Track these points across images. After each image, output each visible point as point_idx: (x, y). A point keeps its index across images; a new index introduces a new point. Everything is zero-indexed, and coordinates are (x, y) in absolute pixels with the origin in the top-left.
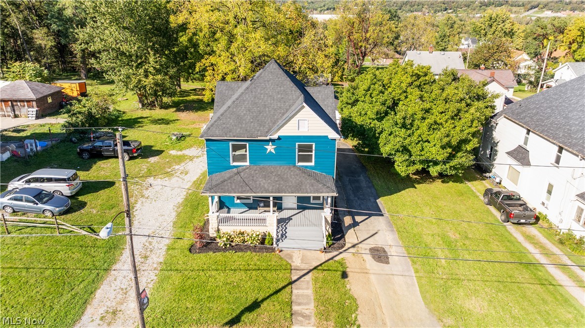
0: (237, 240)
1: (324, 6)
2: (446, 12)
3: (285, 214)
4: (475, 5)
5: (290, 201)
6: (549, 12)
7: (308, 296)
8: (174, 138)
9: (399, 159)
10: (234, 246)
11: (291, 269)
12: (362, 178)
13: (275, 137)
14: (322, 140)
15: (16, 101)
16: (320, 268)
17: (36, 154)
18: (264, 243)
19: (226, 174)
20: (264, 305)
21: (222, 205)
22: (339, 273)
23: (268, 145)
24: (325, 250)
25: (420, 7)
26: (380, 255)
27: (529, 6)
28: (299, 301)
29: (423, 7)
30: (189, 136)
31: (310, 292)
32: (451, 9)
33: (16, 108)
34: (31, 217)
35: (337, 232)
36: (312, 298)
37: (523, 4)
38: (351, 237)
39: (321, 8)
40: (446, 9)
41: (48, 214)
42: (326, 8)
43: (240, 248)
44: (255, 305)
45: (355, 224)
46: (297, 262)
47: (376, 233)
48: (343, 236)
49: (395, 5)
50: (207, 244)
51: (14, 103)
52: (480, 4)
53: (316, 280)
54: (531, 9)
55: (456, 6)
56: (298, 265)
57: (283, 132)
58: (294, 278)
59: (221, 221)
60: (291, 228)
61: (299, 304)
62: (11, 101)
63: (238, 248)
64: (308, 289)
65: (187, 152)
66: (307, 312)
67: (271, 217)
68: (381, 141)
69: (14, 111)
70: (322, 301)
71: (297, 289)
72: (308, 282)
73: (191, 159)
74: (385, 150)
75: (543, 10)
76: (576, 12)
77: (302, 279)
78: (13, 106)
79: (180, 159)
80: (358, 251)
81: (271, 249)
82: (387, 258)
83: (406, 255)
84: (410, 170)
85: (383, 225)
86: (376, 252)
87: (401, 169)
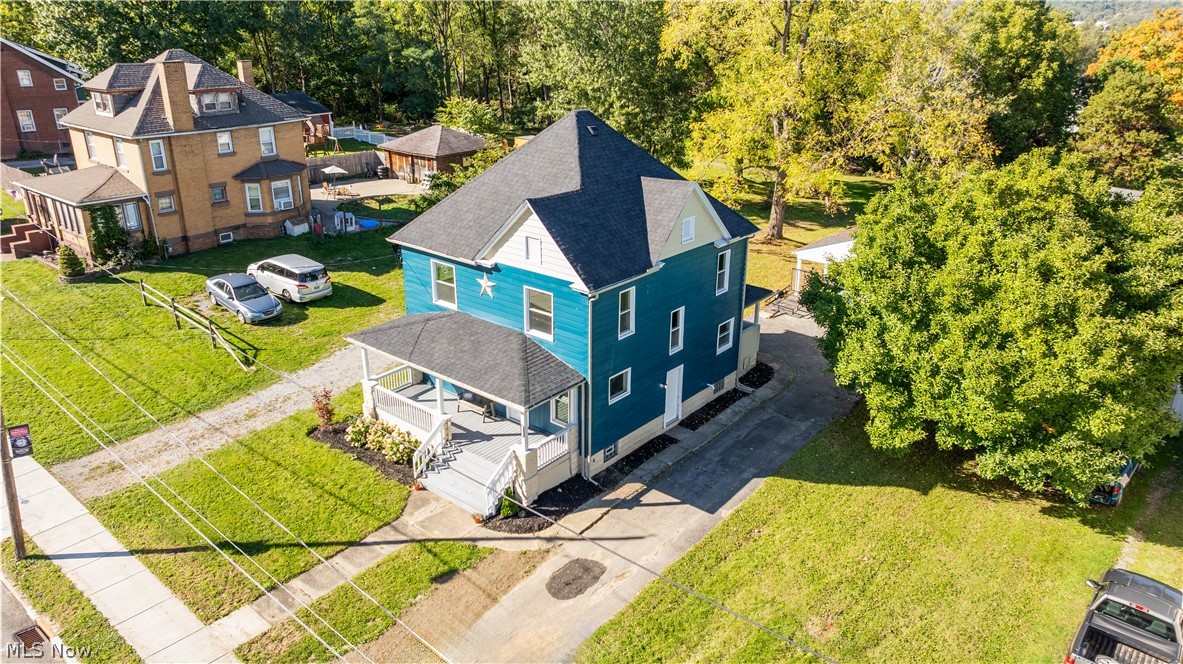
7: (341, 577)
11: (388, 524)
13: (488, 264)
15: (417, 157)
16: (430, 544)
17: (342, 236)
22: (443, 569)
23: (482, 277)
24: (486, 521)
28: (318, 577)
31: (354, 572)
33: (416, 167)
36: (340, 584)
46: (416, 517)
47: (640, 538)
51: (415, 160)
56: (413, 522)
57: (503, 257)
60: (468, 455)
61: (308, 582)
62: (412, 156)
64: (360, 565)
66: (299, 599)
69: (414, 173)
71: (346, 557)
72: (376, 556)
77: (377, 547)
78: (413, 164)
80: (548, 551)
81: (406, 479)
82: (580, 592)
83: (621, 607)
84: (905, 438)
85: (681, 530)
86: (578, 572)
87: (878, 429)
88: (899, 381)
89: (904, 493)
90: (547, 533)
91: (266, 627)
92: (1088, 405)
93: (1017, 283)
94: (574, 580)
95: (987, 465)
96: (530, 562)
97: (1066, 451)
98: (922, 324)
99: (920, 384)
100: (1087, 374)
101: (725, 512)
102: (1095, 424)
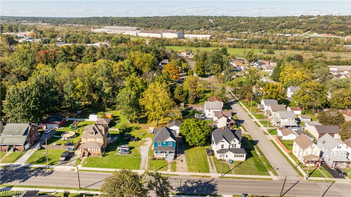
0: (159, 158)
1: (194, 27)
2: (261, 32)
3: (167, 154)
4: (277, 28)
5: (168, 152)
6: (316, 34)
8: (142, 135)
9: (189, 142)
10: (158, 159)
12: (183, 146)
13: (165, 141)
14: (173, 142)
18: (163, 159)
19: (157, 147)
21: (156, 152)
22: (175, 163)
23: (164, 143)
24: (173, 160)
25: (247, 29)
26: (182, 161)
27: (305, 30)
29: (248, 29)
30: (145, 134)
31: (170, 166)
32: (264, 30)
34: (124, 154)
35: (176, 157)
37: (303, 28)
38: (178, 158)
39: (192, 28)
40: (261, 30)
41: (127, 154)
42: (194, 29)
43: (160, 159)
44: (163, 167)
45: (179, 155)
46: (168, 162)
47: (182, 157)
48: (176, 158)
49: (233, 27)
50: (155, 159)
52: (279, 28)
53: (171, 164)
54: (307, 31)
55: (267, 28)
57: (167, 141)
58: (168, 164)
59: (156, 155)
60: (168, 156)
63: (159, 160)
65: (146, 139)
66: (169, 168)
67: (165, 155)
68: (186, 139)
70: (172, 167)
71: (168, 166)
73: (147, 141)
74: (187, 141)
75: (313, 32)
76: (329, 34)
79: (145, 141)
81: (164, 160)
83: (186, 161)
84: (192, 144)
87: (190, 144)
88: (191, 141)
89: (192, 148)
92: (203, 139)
93: (197, 132)
95: (197, 144)
97: (202, 142)
98: (192, 136)
99: (192, 140)
100: (203, 137)
102: (203, 140)
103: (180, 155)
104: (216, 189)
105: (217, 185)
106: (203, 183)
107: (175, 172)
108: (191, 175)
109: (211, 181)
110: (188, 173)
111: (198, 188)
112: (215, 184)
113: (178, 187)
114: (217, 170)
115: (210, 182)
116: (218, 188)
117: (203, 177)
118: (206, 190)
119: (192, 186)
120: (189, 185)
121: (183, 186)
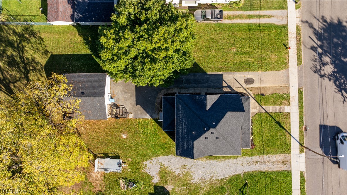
7: (272, 108)
11: (260, 113)
16: (259, 103)
20: (277, 120)
22: (262, 97)
28: (275, 110)
36: (273, 106)
44: (278, 123)
47: (235, 79)
53: (265, 105)
56: (257, 110)
58: (264, 111)
61: (276, 110)
64: (269, 107)
66: (279, 108)
70: (275, 103)
71: (269, 111)
72: (266, 107)
77: (265, 109)
80: (248, 89)
82: (251, 79)
83: (250, 72)
85: (229, 76)
86: (248, 82)
90: (245, 92)
91: (285, 106)
94: (249, 81)
96: (251, 89)
101: (221, 73)
103: (224, 84)
104: (336, 21)
105: (323, 17)
106: (319, 43)
107: (291, 95)
108: (298, 64)
109: (311, 26)
110: (290, 69)
111: (336, 53)
112: (321, 21)
113: (337, 91)
114: (275, 8)
115: (315, 29)
116: (333, 17)
117: (299, 41)
118: (341, 40)
119: (331, 63)
120: (329, 69)
121: (332, 81)
